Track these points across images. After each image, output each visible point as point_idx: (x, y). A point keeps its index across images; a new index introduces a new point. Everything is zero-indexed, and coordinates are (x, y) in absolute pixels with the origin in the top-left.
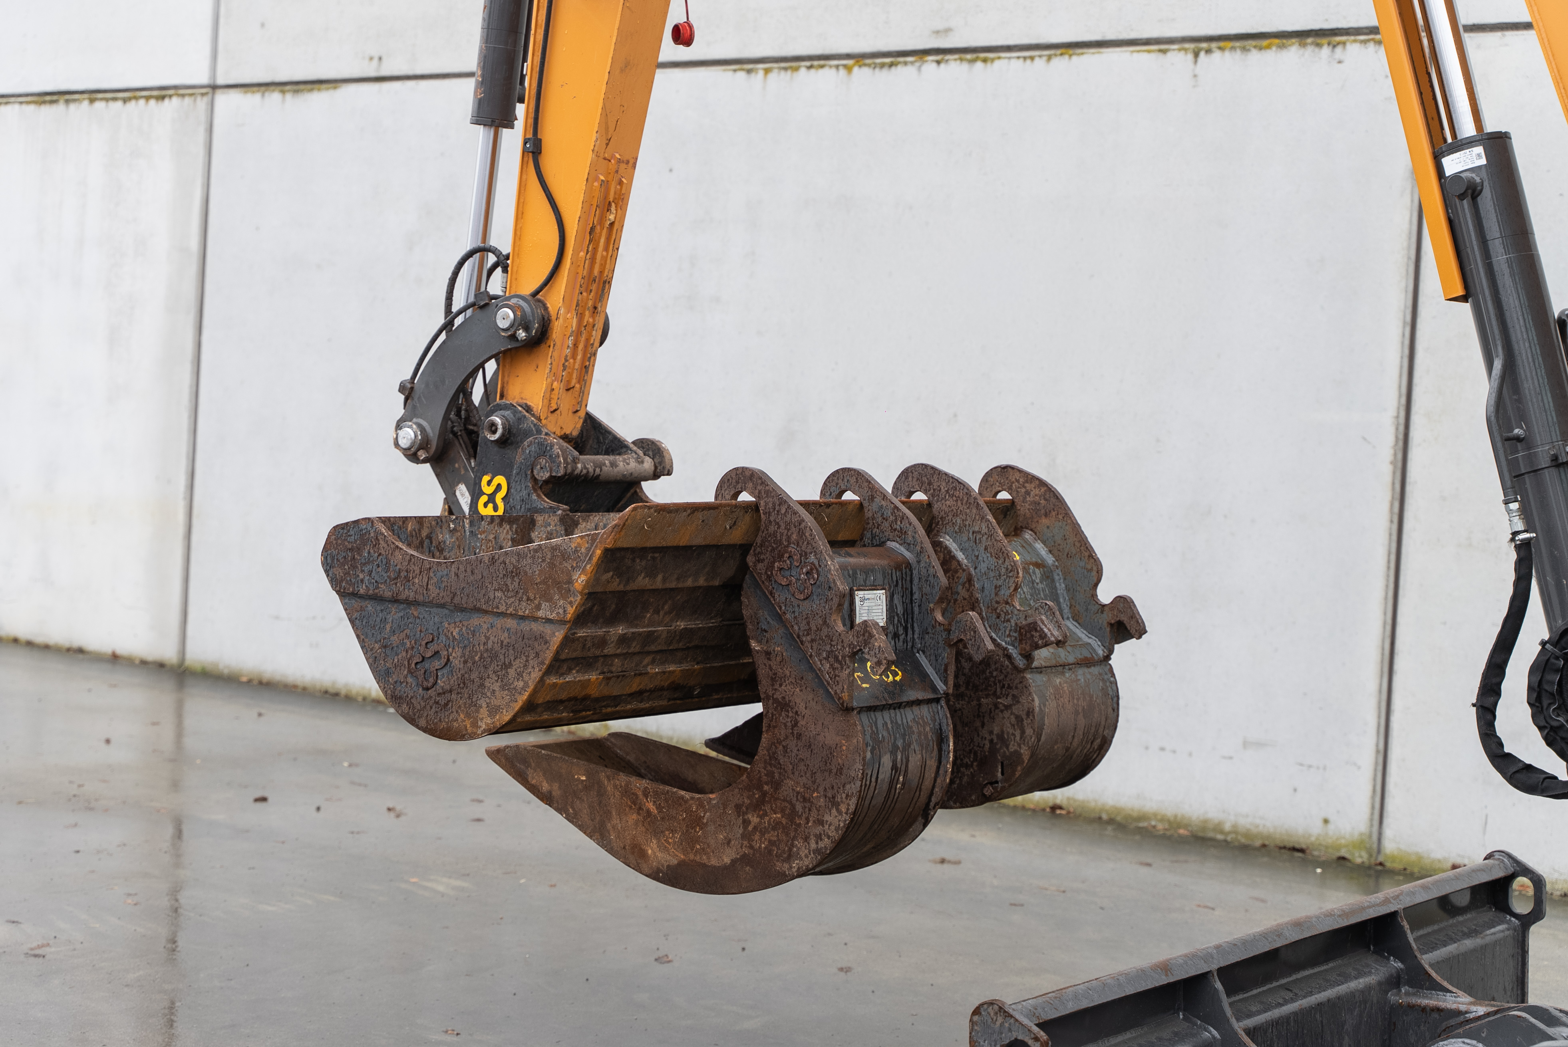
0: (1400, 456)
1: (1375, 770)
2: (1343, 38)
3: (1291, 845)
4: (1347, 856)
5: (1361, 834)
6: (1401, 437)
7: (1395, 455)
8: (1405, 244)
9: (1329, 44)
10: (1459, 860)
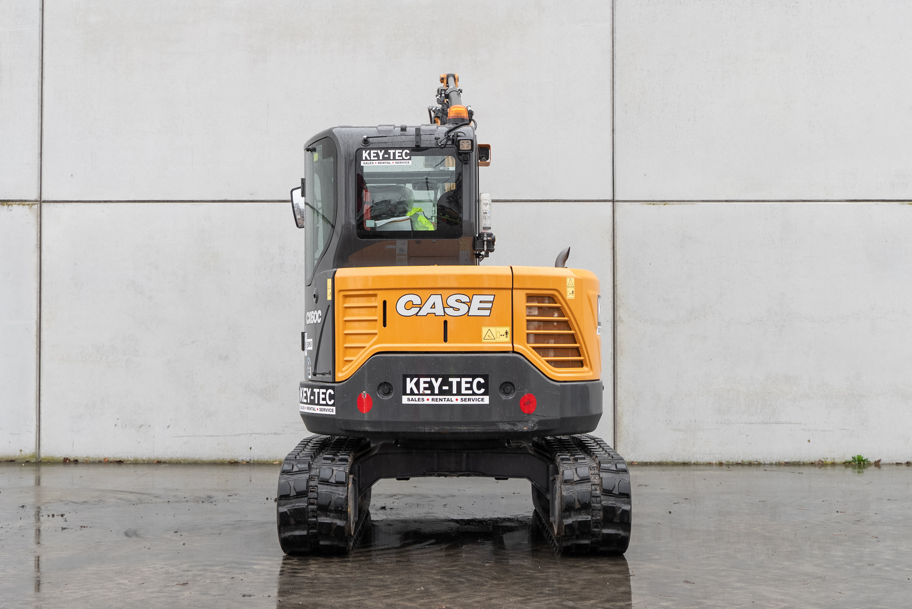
0: (38, 334)
1: (37, 432)
2: (11, 203)
3: (10, 460)
4: (29, 460)
5: (33, 453)
6: (38, 327)
7: (37, 333)
8: (36, 268)
9: (7, 205)
10: (66, 457)
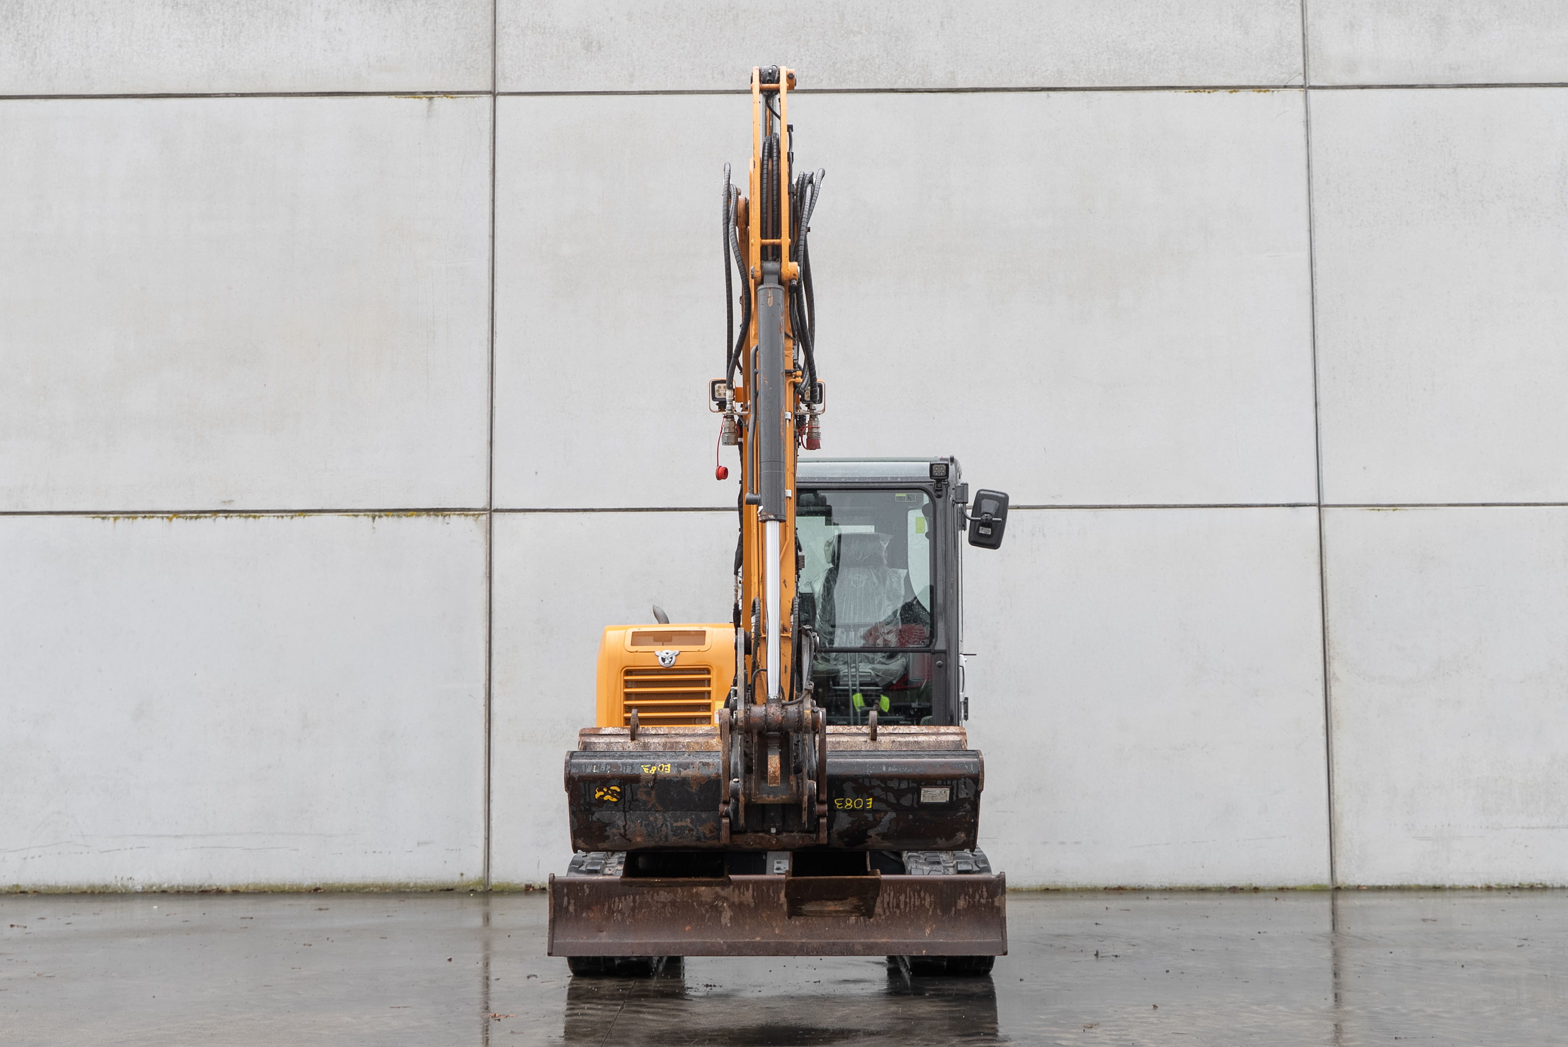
0: (487, 702)
1: (485, 847)
2: (449, 513)
3: (445, 888)
4: (474, 888)
5: (480, 878)
6: (487, 693)
7: (486, 702)
8: (485, 606)
9: (442, 515)
10: (528, 883)
